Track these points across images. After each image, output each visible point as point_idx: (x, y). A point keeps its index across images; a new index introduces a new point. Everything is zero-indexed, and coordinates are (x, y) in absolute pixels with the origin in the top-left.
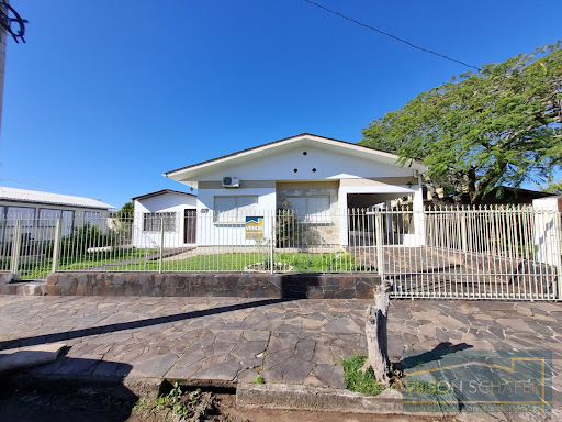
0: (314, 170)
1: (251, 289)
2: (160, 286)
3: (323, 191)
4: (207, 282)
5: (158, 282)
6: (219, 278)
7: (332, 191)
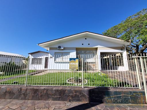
0: (89, 44)
1: (72, 97)
2: (24, 94)
3: (91, 51)
4: (49, 92)
5: (23, 92)
6: (55, 90)
7: (95, 52)
